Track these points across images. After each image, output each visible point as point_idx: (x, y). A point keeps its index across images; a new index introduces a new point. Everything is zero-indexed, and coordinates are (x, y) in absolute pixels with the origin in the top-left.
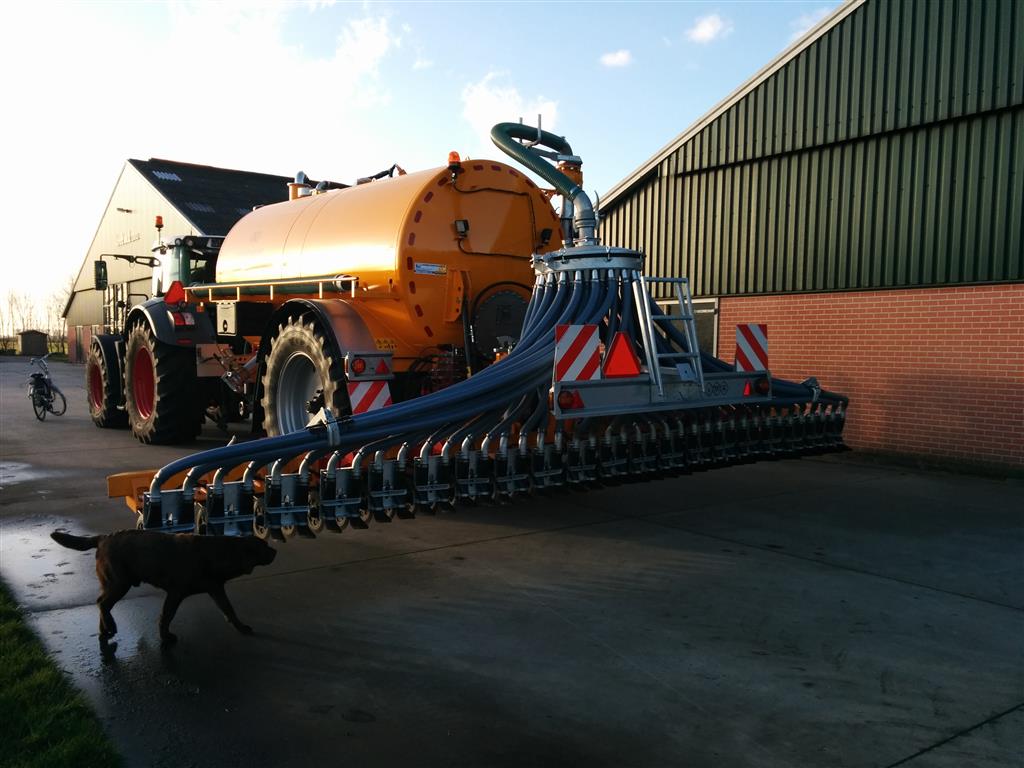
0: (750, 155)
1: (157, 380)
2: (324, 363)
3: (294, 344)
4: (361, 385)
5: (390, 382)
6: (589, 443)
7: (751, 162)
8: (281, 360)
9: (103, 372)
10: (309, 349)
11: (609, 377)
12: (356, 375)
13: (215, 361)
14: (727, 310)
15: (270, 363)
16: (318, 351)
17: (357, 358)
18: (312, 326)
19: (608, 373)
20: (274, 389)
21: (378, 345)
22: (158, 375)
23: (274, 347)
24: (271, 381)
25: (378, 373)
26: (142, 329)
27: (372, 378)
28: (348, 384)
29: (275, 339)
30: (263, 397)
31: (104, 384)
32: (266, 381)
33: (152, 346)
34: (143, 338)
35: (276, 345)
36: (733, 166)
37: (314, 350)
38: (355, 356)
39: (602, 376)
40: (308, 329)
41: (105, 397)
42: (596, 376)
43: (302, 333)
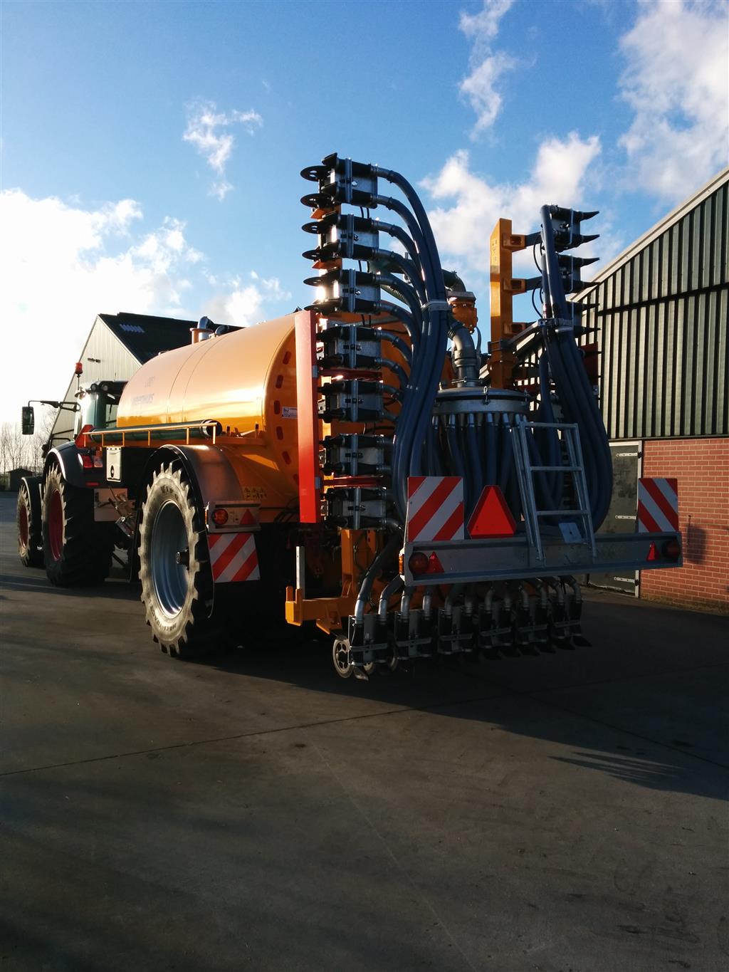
0: (674, 290)
1: (65, 523)
2: (188, 513)
3: (166, 491)
4: (223, 538)
5: (255, 533)
6: (465, 608)
7: (676, 298)
8: (154, 508)
9: (28, 513)
10: (176, 498)
11: (475, 537)
12: (217, 527)
13: (111, 505)
14: (652, 454)
15: (146, 509)
16: (183, 500)
17: (217, 509)
18: (180, 472)
19: (473, 533)
20: (149, 537)
21: (245, 494)
22: (66, 518)
23: (149, 495)
24: (146, 530)
25: (242, 525)
26: (56, 472)
27: (236, 530)
28: (208, 536)
29: (150, 486)
30: (140, 546)
31: (29, 525)
32: (143, 529)
33: (62, 489)
34: (56, 482)
35: (151, 492)
36: (656, 302)
37: (181, 499)
38: (217, 506)
39: (467, 537)
40: (177, 477)
41: (29, 537)
42: (459, 535)
43: (172, 481)
